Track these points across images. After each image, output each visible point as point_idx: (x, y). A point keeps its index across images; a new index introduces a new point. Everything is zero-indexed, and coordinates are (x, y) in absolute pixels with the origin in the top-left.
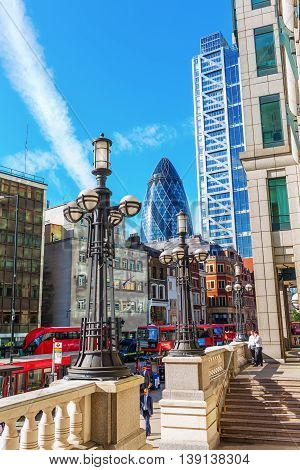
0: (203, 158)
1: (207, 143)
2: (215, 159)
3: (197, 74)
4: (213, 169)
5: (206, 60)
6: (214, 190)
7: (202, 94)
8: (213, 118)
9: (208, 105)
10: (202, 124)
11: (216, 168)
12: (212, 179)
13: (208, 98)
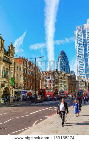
0: (78, 55)
1: (78, 52)
2: (80, 56)
3: (76, 35)
4: (80, 58)
5: (78, 32)
6: (80, 63)
7: (77, 40)
8: (80, 46)
9: (79, 43)
10: (77, 47)
11: (81, 58)
12: (80, 60)
13: (79, 41)
